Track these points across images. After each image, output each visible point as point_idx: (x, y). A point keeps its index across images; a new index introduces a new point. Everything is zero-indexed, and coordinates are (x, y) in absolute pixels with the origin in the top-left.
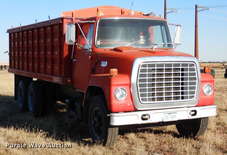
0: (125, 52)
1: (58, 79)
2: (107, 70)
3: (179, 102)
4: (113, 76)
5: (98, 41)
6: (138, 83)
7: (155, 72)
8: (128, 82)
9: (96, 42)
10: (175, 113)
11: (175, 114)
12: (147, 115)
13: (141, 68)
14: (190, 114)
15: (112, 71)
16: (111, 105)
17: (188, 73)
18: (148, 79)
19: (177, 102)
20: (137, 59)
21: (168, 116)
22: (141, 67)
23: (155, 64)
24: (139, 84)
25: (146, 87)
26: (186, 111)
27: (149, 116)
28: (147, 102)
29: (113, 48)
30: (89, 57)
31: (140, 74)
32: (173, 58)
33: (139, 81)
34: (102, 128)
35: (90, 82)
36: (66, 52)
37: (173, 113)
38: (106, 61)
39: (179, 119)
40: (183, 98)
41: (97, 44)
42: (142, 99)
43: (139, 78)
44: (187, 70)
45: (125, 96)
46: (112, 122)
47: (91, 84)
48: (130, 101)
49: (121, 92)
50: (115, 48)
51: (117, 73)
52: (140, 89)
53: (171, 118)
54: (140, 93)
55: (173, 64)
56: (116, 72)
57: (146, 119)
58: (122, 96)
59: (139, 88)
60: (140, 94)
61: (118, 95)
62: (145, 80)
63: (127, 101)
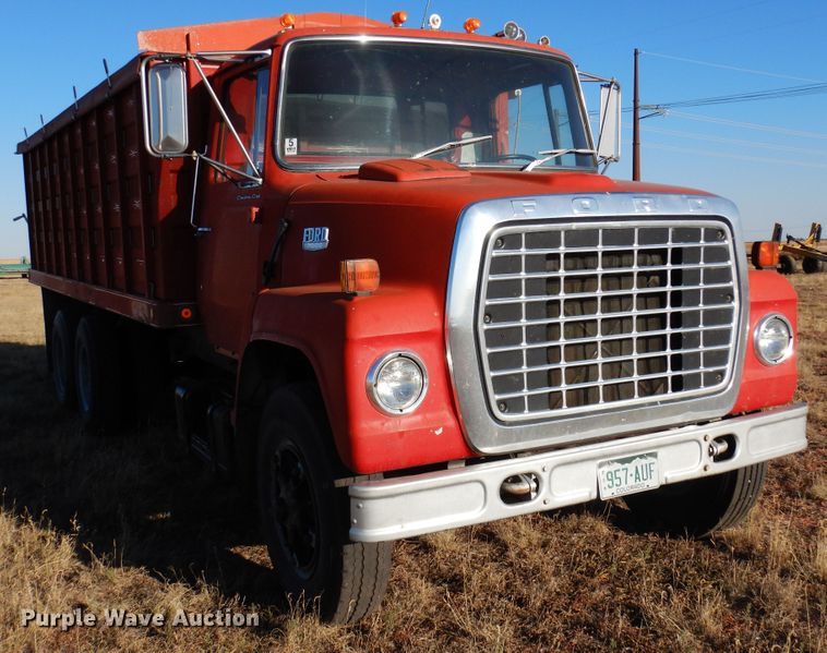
0: (409, 180)
1: (146, 307)
2: (329, 265)
3: (662, 402)
4: (355, 294)
5: (287, 140)
6: (483, 327)
7: (556, 270)
8: (436, 325)
9: (278, 143)
10: (650, 455)
11: (650, 460)
12: (529, 475)
13: (492, 253)
14: (711, 454)
15: (350, 270)
16: (349, 442)
17: (698, 270)
18: (528, 304)
19: (655, 403)
20: (474, 207)
21: (621, 474)
22: (496, 247)
23: (558, 232)
24: (487, 332)
25: (519, 342)
26: (697, 444)
27: (536, 481)
28: (527, 415)
29: (355, 167)
30: (251, 211)
31: (491, 284)
32: (637, 201)
33: (486, 314)
34: (314, 536)
35: (256, 326)
36: (167, 200)
37: (641, 457)
38: (322, 225)
39: (664, 483)
40: (678, 384)
41: (283, 152)
42: (499, 402)
43: (485, 302)
44: (694, 255)
45: (417, 392)
46: (361, 526)
47: (259, 331)
48: (447, 414)
49: (399, 374)
50: (363, 169)
51: (377, 280)
52: (491, 356)
53: (631, 481)
54: (490, 374)
55: (636, 231)
56: (371, 274)
57: (524, 497)
58: (405, 393)
59: (486, 351)
60: (494, 378)
61: (385, 389)
62: (512, 312)
63: (429, 416)
